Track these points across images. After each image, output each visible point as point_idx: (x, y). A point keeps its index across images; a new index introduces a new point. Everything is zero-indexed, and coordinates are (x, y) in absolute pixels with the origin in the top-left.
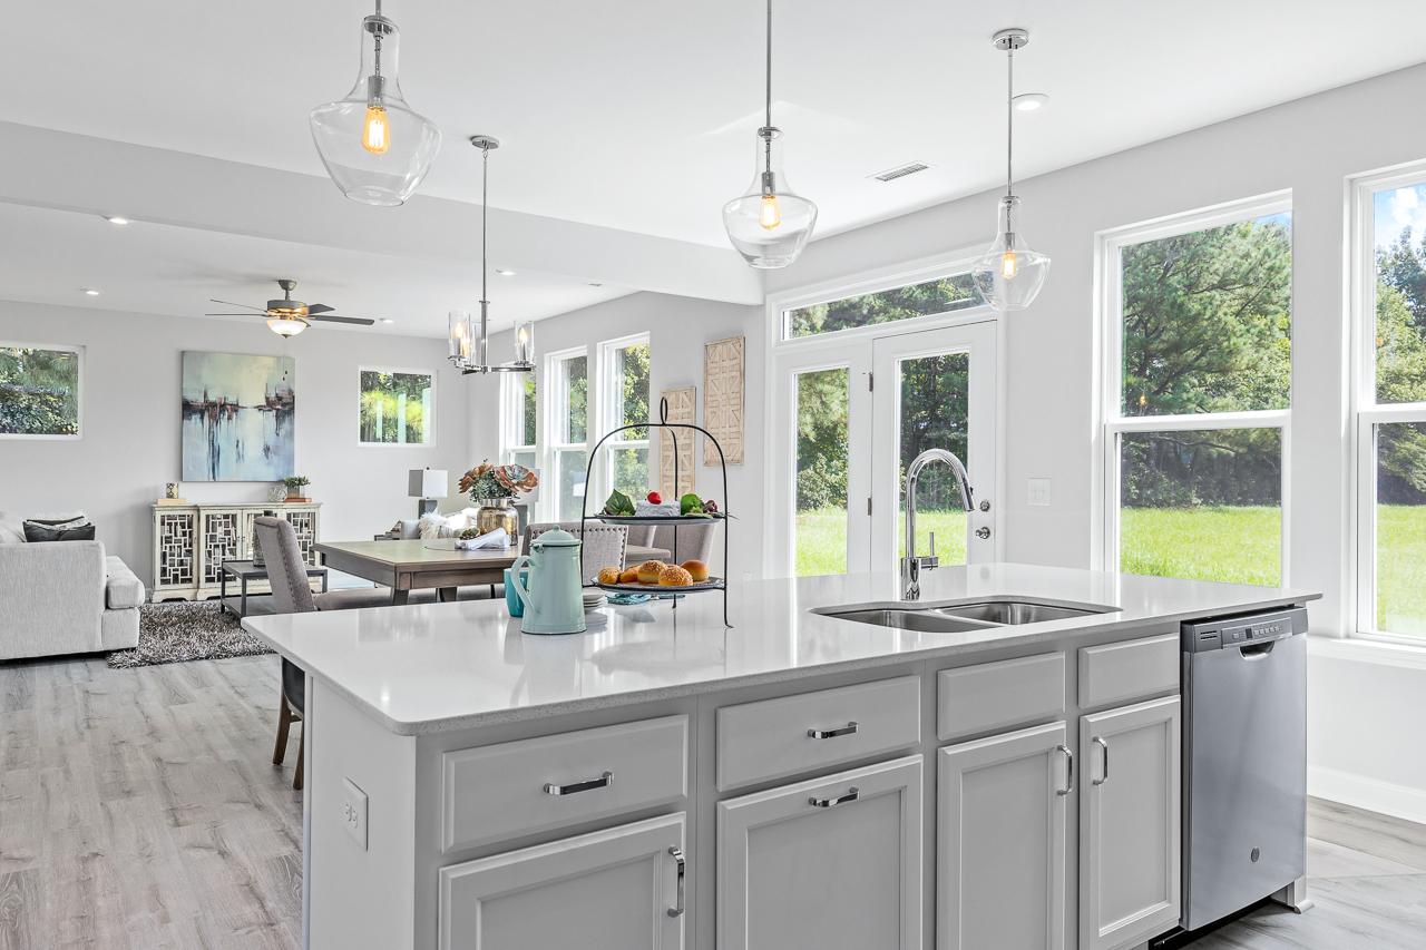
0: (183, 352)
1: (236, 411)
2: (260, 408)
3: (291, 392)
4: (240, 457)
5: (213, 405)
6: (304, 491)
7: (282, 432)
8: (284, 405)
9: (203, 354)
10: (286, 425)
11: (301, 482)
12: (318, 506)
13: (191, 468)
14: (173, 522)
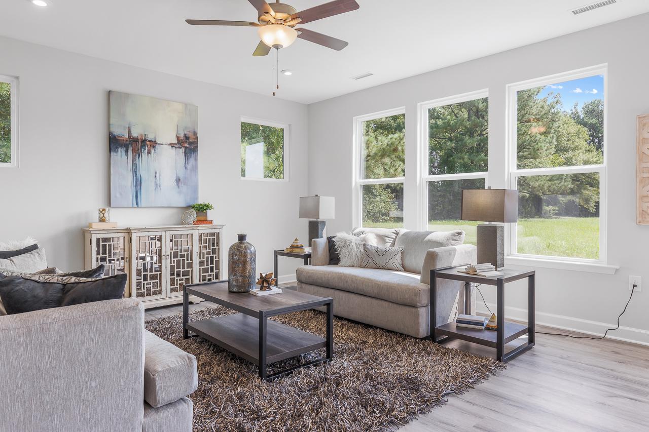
0: (110, 92)
1: (154, 147)
2: (172, 145)
3: (195, 133)
4: (157, 186)
5: (136, 140)
6: (210, 215)
7: (189, 166)
8: (190, 144)
9: (127, 96)
10: (192, 161)
11: (206, 207)
12: (221, 227)
13: (118, 195)
14: (107, 244)
